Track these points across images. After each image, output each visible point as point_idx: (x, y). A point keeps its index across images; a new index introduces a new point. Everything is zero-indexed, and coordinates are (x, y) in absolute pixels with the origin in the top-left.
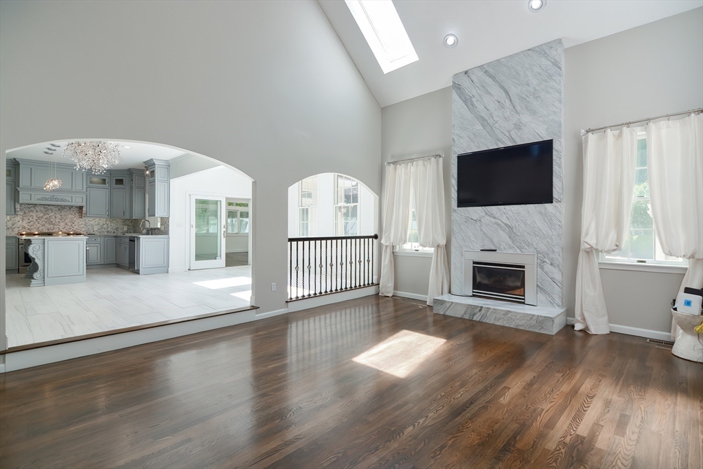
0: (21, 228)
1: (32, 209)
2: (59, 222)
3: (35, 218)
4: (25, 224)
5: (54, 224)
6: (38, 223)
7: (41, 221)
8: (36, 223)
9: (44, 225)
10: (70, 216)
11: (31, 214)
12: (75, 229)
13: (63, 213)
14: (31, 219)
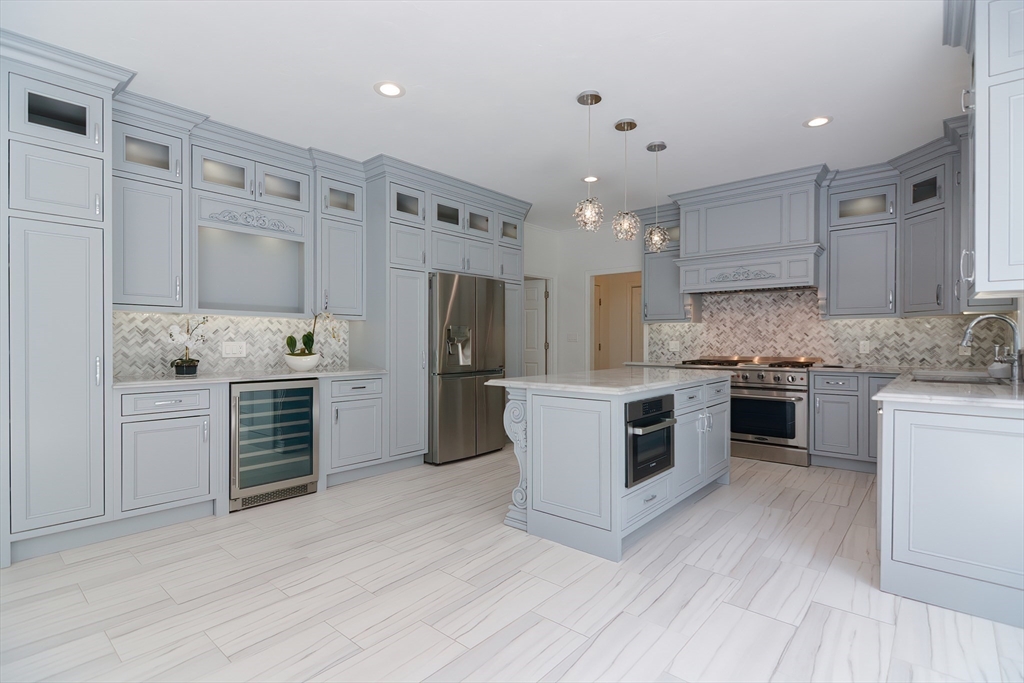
0: (705, 348)
1: (724, 304)
2: (774, 333)
3: (729, 324)
4: (711, 338)
5: (763, 339)
6: (735, 336)
7: (739, 332)
8: (731, 337)
9: (744, 341)
10: (799, 316)
11: (722, 315)
12: (809, 350)
13: (784, 309)
14: (722, 328)
